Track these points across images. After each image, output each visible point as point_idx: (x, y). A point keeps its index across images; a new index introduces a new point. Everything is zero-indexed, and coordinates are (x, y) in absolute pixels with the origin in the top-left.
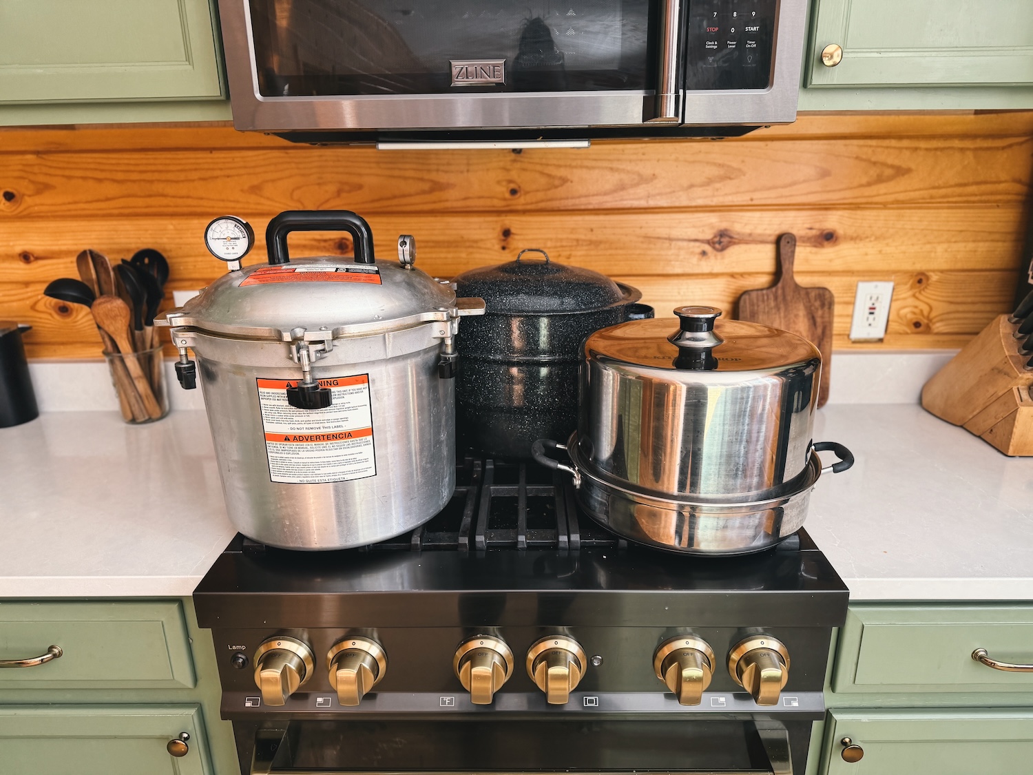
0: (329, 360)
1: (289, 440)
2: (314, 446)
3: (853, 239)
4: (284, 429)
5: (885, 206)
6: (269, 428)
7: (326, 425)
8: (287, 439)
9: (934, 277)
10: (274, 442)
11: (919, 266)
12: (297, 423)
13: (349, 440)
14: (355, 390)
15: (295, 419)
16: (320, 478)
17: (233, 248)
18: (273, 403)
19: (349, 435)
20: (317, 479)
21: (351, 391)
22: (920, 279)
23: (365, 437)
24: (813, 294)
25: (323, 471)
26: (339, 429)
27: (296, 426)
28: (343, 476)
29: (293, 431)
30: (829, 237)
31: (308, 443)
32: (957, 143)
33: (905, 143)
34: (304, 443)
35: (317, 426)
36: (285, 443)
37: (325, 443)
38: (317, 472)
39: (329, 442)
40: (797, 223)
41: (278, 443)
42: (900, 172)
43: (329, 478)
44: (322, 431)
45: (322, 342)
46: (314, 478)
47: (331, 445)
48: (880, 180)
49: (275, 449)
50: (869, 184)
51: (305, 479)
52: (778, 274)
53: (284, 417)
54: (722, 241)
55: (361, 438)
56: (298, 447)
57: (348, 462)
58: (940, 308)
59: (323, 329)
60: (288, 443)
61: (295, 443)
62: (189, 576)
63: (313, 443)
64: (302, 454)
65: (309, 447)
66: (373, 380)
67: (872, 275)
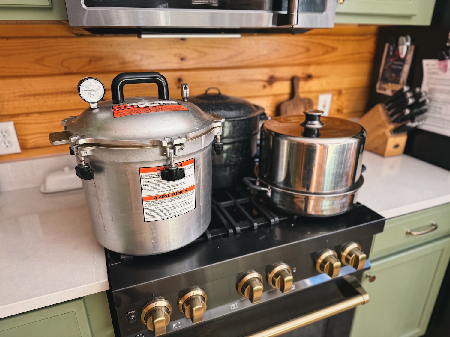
0: (180, 153)
1: (157, 198)
2: (170, 199)
3: (319, 77)
4: (155, 193)
5: (328, 63)
6: (145, 194)
7: (176, 187)
8: (156, 198)
9: (344, 91)
10: (148, 201)
11: (340, 87)
12: (161, 188)
13: (186, 193)
14: (189, 167)
15: (161, 186)
16: (171, 215)
17: (94, 96)
18: (149, 180)
19: (186, 190)
20: (170, 216)
21: (188, 168)
22: (340, 92)
23: (192, 190)
24: (306, 101)
25: (174, 211)
26: (182, 188)
27: (161, 190)
28: (182, 212)
29: (159, 193)
30: (309, 77)
31: (167, 198)
32: (352, 38)
33: (336, 38)
34: (165, 199)
35: (172, 188)
36: (154, 200)
37: (175, 197)
38: (170, 212)
39: (177, 196)
40: (299, 71)
41: (150, 201)
42: (334, 49)
43: (176, 214)
44: (174, 191)
45: (181, 144)
46: (169, 216)
47: (178, 197)
48: (327, 52)
49: (148, 204)
50: (324, 54)
51: (164, 217)
52: (293, 93)
53: (155, 187)
54: (272, 80)
55: (190, 191)
56: (161, 201)
57: (185, 204)
58: (346, 103)
59: (181, 137)
60: (156, 200)
61: (160, 200)
62: (95, 283)
63: (169, 198)
64: (163, 204)
65: (167, 200)
66: (196, 161)
67: (324, 91)
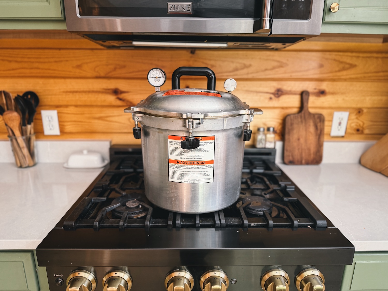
0: (201, 127)
1: (179, 163)
2: (189, 166)
4: (177, 158)
6: (171, 157)
7: (195, 157)
8: (178, 162)
10: (172, 164)
12: (183, 155)
13: (204, 165)
14: (209, 142)
15: (183, 154)
16: (190, 181)
17: (158, 82)
18: (174, 146)
19: (204, 163)
20: (188, 181)
21: (207, 143)
23: (210, 164)
25: (192, 178)
26: (200, 160)
27: (182, 157)
28: (199, 181)
29: (181, 159)
31: (187, 165)
34: (185, 165)
35: (191, 157)
36: (177, 164)
37: (193, 165)
38: (189, 178)
39: (195, 165)
41: (174, 164)
43: (194, 181)
44: (193, 160)
45: (199, 119)
46: (187, 181)
47: (196, 167)
49: (172, 166)
51: (184, 181)
53: (178, 153)
55: (209, 165)
56: (182, 166)
57: (202, 175)
59: (200, 113)
60: (178, 164)
61: (181, 165)
63: (189, 165)
64: (183, 170)
65: (187, 167)
66: (217, 139)
